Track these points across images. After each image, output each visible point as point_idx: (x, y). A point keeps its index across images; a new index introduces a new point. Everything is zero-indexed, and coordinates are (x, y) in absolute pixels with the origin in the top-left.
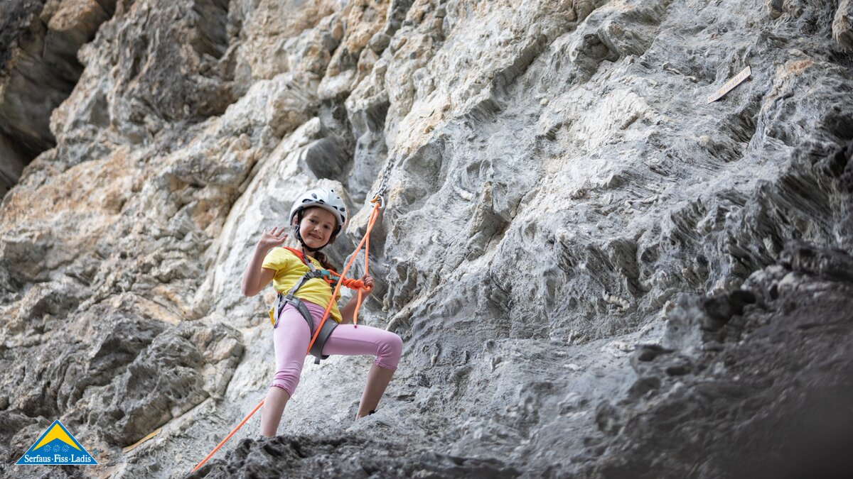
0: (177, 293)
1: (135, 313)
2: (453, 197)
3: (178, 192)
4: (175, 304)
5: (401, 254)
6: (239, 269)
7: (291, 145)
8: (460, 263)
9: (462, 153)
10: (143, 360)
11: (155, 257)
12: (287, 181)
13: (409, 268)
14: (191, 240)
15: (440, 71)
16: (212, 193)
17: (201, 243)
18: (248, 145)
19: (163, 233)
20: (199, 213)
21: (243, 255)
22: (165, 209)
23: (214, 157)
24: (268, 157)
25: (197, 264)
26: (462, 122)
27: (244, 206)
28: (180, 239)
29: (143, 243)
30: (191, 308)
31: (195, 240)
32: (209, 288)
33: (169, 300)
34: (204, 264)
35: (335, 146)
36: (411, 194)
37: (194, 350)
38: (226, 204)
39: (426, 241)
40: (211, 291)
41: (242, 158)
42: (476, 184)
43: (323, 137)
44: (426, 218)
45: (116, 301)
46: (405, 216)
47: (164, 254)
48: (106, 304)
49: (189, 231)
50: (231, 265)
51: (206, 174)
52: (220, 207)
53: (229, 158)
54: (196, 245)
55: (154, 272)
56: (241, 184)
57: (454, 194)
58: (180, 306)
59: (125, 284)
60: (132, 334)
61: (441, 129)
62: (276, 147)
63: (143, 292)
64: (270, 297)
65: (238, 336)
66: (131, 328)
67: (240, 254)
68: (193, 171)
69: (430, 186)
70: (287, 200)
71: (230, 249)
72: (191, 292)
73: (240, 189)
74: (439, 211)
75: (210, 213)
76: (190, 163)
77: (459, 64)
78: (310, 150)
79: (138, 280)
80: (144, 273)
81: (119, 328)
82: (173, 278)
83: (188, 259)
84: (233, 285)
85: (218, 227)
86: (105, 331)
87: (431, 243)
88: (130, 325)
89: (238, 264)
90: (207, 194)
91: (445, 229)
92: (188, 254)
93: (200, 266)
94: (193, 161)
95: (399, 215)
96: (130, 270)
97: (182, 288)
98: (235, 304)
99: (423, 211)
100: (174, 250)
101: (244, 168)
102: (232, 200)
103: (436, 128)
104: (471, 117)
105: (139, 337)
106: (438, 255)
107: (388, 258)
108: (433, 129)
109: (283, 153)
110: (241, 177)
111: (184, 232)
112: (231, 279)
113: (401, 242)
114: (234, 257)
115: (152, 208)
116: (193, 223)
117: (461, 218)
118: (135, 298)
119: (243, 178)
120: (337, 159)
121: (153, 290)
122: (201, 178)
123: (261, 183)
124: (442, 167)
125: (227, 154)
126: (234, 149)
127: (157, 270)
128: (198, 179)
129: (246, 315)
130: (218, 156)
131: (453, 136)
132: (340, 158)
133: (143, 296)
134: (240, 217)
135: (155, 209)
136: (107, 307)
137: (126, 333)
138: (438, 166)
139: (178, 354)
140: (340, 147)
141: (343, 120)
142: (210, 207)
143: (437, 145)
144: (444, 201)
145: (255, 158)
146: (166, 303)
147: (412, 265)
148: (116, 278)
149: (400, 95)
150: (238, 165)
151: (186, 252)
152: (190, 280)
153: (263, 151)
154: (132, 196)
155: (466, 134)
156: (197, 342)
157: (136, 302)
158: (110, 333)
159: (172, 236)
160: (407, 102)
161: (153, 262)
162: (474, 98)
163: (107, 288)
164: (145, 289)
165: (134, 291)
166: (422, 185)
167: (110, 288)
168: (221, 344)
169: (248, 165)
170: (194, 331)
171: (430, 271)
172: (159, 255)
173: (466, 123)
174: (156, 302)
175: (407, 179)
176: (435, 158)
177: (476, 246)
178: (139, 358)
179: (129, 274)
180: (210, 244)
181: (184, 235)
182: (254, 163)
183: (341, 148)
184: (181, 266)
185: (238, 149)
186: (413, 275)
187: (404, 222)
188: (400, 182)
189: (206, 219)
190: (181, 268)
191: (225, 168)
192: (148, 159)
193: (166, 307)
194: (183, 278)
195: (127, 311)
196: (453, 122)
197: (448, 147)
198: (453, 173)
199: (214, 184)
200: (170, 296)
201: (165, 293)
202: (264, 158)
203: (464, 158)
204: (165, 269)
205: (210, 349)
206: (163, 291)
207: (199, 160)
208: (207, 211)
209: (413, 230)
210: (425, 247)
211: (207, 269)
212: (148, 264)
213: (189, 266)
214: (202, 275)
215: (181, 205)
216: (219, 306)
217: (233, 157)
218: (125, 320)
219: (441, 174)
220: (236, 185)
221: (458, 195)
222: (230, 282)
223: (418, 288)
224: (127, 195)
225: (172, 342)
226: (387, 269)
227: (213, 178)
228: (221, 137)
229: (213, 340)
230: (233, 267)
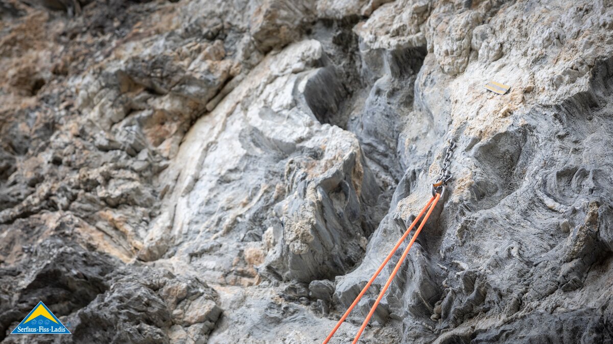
0: (126, 222)
1: (77, 241)
2: (534, 202)
3: (130, 95)
4: (124, 235)
5: (465, 259)
6: (210, 208)
7: (282, 68)
8: (552, 292)
9: (550, 152)
10: (99, 308)
11: (102, 174)
12: (278, 113)
13: (477, 280)
14: (146, 160)
15: (513, 37)
16: (172, 105)
17: (156, 164)
18: (223, 55)
19: (112, 145)
20: (153, 125)
21: (215, 193)
22: (110, 112)
23: (181, 63)
24: (247, 74)
25: (150, 189)
26: (550, 114)
27: (216, 130)
28: (132, 156)
29: (85, 152)
30: (146, 245)
31: (150, 159)
32: (168, 224)
33: (116, 229)
34: (160, 190)
35: (334, 78)
36: (481, 189)
37: (164, 307)
38: (186, 120)
39: (504, 254)
40: (171, 228)
41: (216, 70)
42: (566, 193)
43: (323, 66)
44: (501, 222)
45: (51, 220)
46: (475, 215)
47: (114, 172)
48: (37, 221)
49: (143, 147)
50: (199, 202)
51: (169, 82)
52: (179, 122)
53: (199, 67)
54: (150, 166)
55: (101, 192)
56: (209, 100)
57: (535, 199)
58: (129, 239)
59: (62, 201)
60: (76, 268)
61: (522, 116)
62: (258, 63)
63: (84, 214)
64: (253, 254)
65: (215, 297)
66: (75, 261)
67: (211, 190)
68: (152, 75)
69: (502, 181)
70: (278, 138)
71: (196, 180)
72: (143, 223)
73: (209, 106)
74: (516, 216)
75: (167, 126)
76: (150, 64)
77: (548, 39)
78: (309, 81)
79: (79, 199)
80: (86, 191)
81: (62, 258)
82: (123, 203)
83: (141, 182)
84: (201, 227)
85: (175, 145)
86: (42, 258)
87: (510, 256)
88: (75, 256)
89: (208, 203)
90: (165, 104)
91: (527, 241)
92: (141, 176)
93: (154, 192)
94: (155, 63)
95: (467, 213)
96: (70, 184)
97: (133, 217)
98: (204, 252)
99: (496, 211)
100: (125, 168)
101: (217, 82)
102: (194, 117)
103: (515, 113)
104: (563, 109)
105: (85, 273)
106: (521, 274)
107: (445, 259)
108: (511, 113)
109: (271, 76)
110: (211, 93)
111: (138, 148)
112: (198, 218)
113: (467, 244)
114: (202, 192)
115: (93, 107)
116: (144, 135)
117: (545, 231)
118: (77, 220)
119: (214, 94)
120: (335, 94)
121: (97, 213)
122: (161, 84)
123: (239, 106)
124: (520, 162)
125: (197, 61)
126: (206, 57)
127: (104, 191)
128: (158, 85)
129: (219, 269)
130: (186, 62)
131: (538, 129)
132: (338, 92)
133: (84, 219)
134: (212, 143)
135: (97, 109)
136: (38, 224)
137: (68, 265)
138: (515, 159)
139: (145, 308)
140: (338, 80)
141: (346, 47)
142: (167, 120)
143: (517, 135)
144: (523, 205)
145: (231, 72)
146: (113, 233)
147: (483, 277)
148: (50, 190)
149: (453, 52)
150: (210, 77)
151: (140, 172)
152: (143, 209)
153: (241, 66)
154: (53, 79)
155: (555, 130)
156: (167, 297)
157: (77, 226)
158: (49, 262)
159: (123, 150)
160: (460, 61)
161: (100, 179)
162: (568, 87)
163: (37, 201)
164: (87, 211)
165: (73, 210)
166: (494, 179)
167: (41, 201)
168: (196, 303)
169: (222, 80)
170: (165, 284)
171: (510, 291)
172: (108, 173)
173: (555, 116)
174: (99, 229)
175: (478, 170)
176: (512, 149)
177: (574, 276)
178: (94, 305)
179: (69, 189)
180: (166, 167)
181: (138, 152)
182: (229, 78)
183: (340, 81)
184: (133, 189)
185: (210, 58)
186: (482, 289)
187: (473, 223)
188: (470, 173)
189: (160, 133)
190: (133, 193)
191: (195, 79)
192: (74, 36)
193: (112, 237)
194: (134, 204)
195: (67, 236)
196: (537, 109)
197: (530, 140)
198: (536, 173)
199: (177, 94)
200: (118, 225)
201: (113, 220)
202: (242, 74)
203: (552, 159)
204: (115, 191)
205: (182, 308)
206: (111, 218)
207: (162, 63)
208: (162, 124)
209: (484, 234)
210: (501, 260)
211: (162, 197)
212: (92, 180)
213: (143, 192)
214: (156, 204)
215: (130, 111)
216: (181, 249)
217: (205, 66)
218: (69, 249)
219: (517, 170)
220: (204, 100)
221: (541, 201)
222: (197, 222)
223: (487, 306)
224: (47, 75)
225: (139, 293)
226: (444, 272)
227: (177, 87)
228: (188, 37)
229: (186, 297)
230: (201, 205)
